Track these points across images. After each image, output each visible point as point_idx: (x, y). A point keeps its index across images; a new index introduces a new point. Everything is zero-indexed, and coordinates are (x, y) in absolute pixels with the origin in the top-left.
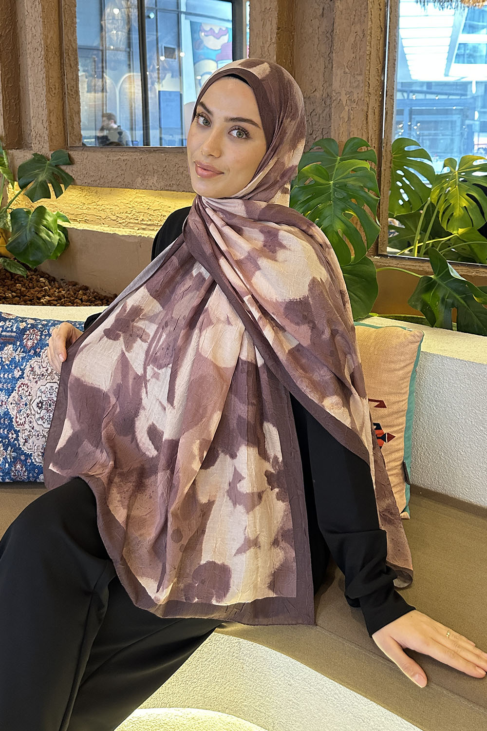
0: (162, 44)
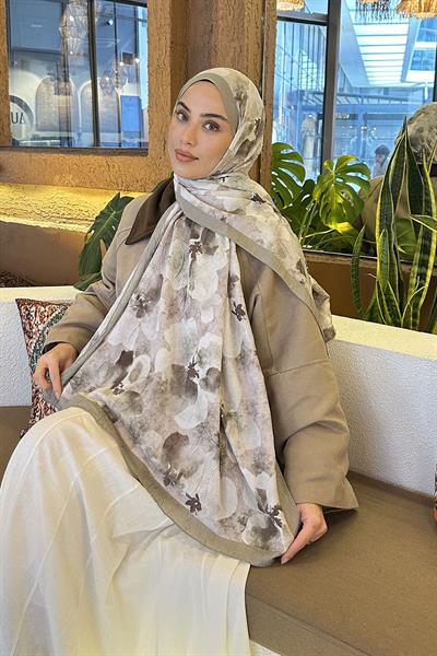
0: (121, 51)
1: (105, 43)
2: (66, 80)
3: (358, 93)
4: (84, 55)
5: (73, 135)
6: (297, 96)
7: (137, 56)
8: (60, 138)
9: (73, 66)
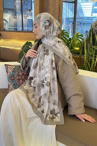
0: (28, 9)
1: (25, 7)
2: (16, 15)
3: (82, 18)
4: (20, 10)
5: (18, 28)
6: (68, 19)
7: (32, 10)
8: (15, 28)
9: (17, 12)
